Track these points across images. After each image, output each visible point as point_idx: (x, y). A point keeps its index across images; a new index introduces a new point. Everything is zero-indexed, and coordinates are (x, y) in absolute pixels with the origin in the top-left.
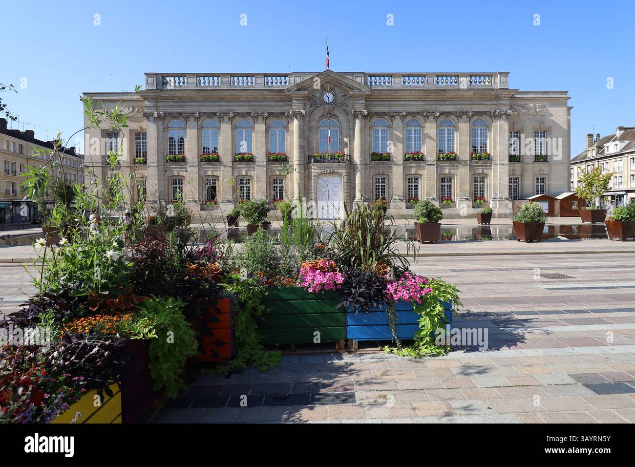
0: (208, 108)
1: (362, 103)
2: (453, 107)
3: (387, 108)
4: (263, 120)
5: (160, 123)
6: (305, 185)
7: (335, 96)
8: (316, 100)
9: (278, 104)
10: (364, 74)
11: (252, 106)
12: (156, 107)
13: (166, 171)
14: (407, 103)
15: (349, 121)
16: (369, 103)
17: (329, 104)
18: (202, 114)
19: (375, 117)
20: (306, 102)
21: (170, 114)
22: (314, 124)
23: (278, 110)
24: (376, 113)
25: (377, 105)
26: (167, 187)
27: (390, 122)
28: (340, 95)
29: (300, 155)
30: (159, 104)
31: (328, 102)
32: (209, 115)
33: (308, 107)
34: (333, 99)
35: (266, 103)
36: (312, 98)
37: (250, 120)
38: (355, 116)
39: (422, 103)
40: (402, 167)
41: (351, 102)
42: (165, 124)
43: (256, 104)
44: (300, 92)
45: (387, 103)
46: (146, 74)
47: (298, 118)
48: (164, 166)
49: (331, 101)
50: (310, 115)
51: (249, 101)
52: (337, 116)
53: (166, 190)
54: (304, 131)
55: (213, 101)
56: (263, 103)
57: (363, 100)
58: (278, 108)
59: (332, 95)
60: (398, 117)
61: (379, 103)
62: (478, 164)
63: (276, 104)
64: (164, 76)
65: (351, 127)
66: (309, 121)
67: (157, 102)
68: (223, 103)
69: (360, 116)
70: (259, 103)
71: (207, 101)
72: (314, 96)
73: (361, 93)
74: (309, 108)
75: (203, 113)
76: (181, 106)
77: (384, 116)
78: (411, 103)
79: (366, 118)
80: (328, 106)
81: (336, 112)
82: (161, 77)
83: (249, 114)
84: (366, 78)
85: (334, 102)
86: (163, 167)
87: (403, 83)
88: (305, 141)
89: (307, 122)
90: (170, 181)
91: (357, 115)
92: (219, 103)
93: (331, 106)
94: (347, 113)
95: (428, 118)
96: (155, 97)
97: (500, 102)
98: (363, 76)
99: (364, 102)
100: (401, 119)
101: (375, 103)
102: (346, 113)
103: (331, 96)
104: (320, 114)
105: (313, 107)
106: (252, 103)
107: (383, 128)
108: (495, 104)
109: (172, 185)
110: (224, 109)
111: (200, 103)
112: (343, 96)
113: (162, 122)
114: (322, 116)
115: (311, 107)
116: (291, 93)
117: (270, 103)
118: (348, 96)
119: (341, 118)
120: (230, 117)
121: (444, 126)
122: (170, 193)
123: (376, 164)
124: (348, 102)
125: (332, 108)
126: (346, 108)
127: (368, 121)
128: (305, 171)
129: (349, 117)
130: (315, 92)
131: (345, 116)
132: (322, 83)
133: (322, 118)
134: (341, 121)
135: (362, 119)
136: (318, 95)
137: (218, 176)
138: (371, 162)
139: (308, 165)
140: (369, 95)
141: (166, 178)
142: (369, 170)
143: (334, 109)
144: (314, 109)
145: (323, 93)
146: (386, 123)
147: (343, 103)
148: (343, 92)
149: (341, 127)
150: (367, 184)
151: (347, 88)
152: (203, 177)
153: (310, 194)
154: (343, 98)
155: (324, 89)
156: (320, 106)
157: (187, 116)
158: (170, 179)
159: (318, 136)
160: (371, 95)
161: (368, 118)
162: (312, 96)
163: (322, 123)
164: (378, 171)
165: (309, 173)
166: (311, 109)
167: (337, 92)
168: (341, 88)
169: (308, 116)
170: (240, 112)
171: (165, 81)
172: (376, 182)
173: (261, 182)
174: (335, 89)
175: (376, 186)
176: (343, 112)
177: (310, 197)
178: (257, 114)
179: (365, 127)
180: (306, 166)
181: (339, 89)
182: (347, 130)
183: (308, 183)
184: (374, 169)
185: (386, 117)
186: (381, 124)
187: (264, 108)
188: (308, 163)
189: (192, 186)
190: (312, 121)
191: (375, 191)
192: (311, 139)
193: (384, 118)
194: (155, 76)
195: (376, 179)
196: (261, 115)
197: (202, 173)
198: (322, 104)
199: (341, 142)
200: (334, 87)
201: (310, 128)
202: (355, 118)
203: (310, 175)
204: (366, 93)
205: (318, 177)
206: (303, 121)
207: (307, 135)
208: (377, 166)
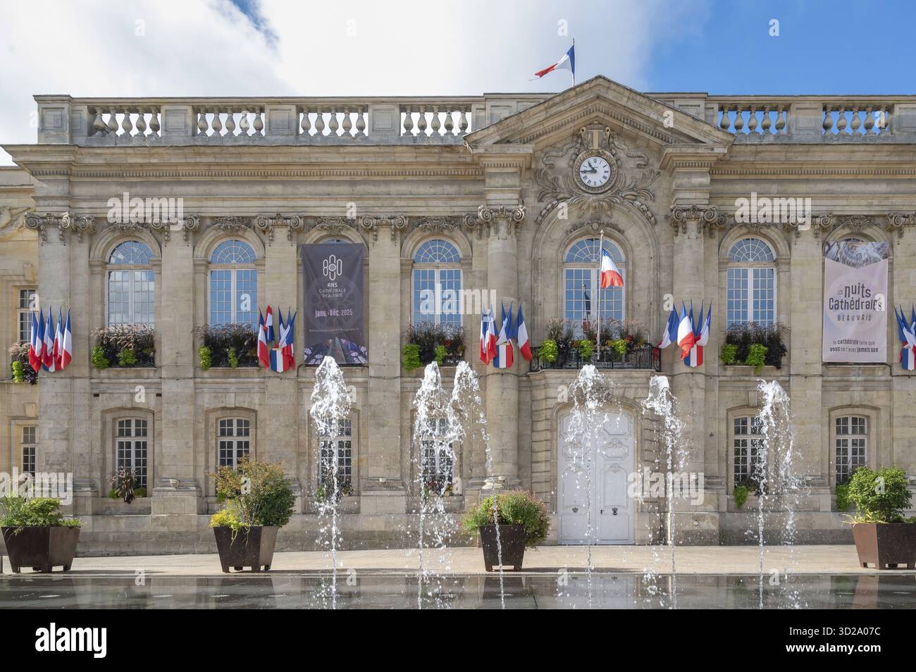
0: (227, 204)
1: (700, 186)
4: (394, 238)
5: (82, 250)
6: (519, 437)
7: (615, 166)
8: (556, 179)
9: (439, 189)
10: (707, 98)
11: (362, 196)
12: (70, 197)
13: (96, 395)
14: (835, 187)
15: (657, 243)
16: (718, 187)
17: (595, 190)
18: (208, 222)
20: (525, 184)
22: (549, 251)
23: (439, 209)
25: (745, 195)
26: (98, 444)
27: (782, 247)
28: (631, 164)
30: (80, 191)
31: (592, 184)
32: (229, 224)
33: (531, 200)
34: (608, 175)
35: (404, 188)
36: (546, 174)
37: (356, 240)
38: (678, 225)
39: (883, 187)
40: (819, 381)
41: (665, 185)
42: (97, 253)
43: (372, 189)
44: (511, 149)
45: (773, 187)
46: (38, 99)
47: (503, 229)
48: (91, 378)
49: (602, 181)
50: (538, 224)
51: (353, 183)
52: (621, 227)
53: (97, 450)
54: (518, 272)
56: (394, 189)
57: (702, 174)
58: (440, 203)
59: (605, 163)
60: (807, 232)
61: (751, 187)
63: (432, 190)
64: (96, 107)
65: (665, 261)
66: (534, 242)
67: (71, 183)
68: (272, 189)
70: (383, 189)
71: (225, 182)
72: (552, 167)
73: (701, 152)
74: (537, 204)
75: (212, 218)
77: (763, 230)
78: (848, 187)
79: (712, 234)
80: (594, 197)
81: (618, 218)
82: (85, 109)
83: (351, 221)
84: (710, 112)
85: (612, 185)
86: (88, 380)
87: (824, 131)
88: (524, 303)
89: (528, 247)
90: (109, 427)
91: (685, 223)
92: (258, 189)
93: (601, 196)
94: (652, 220)
95: (901, 235)
96: (64, 168)
98: (703, 102)
99: (706, 180)
101: (738, 188)
102: (649, 219)
103: (602, 166)
104: (567, 224)
105: (546, 200)
106: (361, 188)
107: (760, 267)
109: (114, 436)
110: (274, 206)
111: (201, 189)
112: (639, 166)
113: (85, 246)
114: (575, 227)
115: (540, 200)
117: (415, 189)
118: (656, 167)
119: (634, 233)
120: (292, 229)
123: (739, 376)
124: (655, 185)
125: (604, 204)
126: (649, 203)
127: (715, 242)
128: (519, 394)
129: (657, 229)
130: (554, 154)
131: (643, 228)
132: (576, 122)
133: (575, 233)
134: (633, 245)
135: (700, 232)
136: (562, 163)
137: (257, 408)
138: (725, 370)
139: (532, 377)
140: (721, 160)
141: (97, 415)
142: (717, 392)
143: (611, 207)
144: (550, 206)
145: (577, 155)
146: (768, 250)
147: (639, 187)
148: (639, 154)
149: (630, 263)
150: (711, 435)
151: (652, 138)
152: (207, 412)
153: (534, 465)
154: (638, 174)
155: (582, 144)
156: (567, 195)
157: (163, 228)
158: (109, 417)
159: (560, 290)
160: (728, 162)
161: (717, 233)
162: (543, 166)
163: (574, 250)
164: (743, 396)
165: (532, 401)
166: (542, 205)
167: (622, 155)
168: (634, 139)
169: (532, 225)
170: (322, 215)
171: (97, 123)
172: (737, 432)
173: (386, 428)
174: (616, 143)
175: (737, 443)
176: (639, 214)
177: (534, 475)
178: (375, 221)
179: (706, 260)
180: (525, 378)
181: (627, 143)
182: (649, 270)
183: (529, 432)
184: (731, 389)
185: (769, 231)
186: (753, 255)
187: (398, 203)
188: (531, 371)
189: (175, 441)
190: (544, 243)
191: (732, 457)
192: (539, 299)
193: (765, 236)
194: (66, 106)
195: (737, 421)
196: (389, 225)
197: (206, 401)
198: (576, 191)
199: (630, 307)
200: (611, 140)
201: (536, 264)
202: (677, 232)
203: (534, 409)
204: (716, 150)
205: (560, 414)
206: (515, 240)
207: (527, 284)
208: (740, 381)
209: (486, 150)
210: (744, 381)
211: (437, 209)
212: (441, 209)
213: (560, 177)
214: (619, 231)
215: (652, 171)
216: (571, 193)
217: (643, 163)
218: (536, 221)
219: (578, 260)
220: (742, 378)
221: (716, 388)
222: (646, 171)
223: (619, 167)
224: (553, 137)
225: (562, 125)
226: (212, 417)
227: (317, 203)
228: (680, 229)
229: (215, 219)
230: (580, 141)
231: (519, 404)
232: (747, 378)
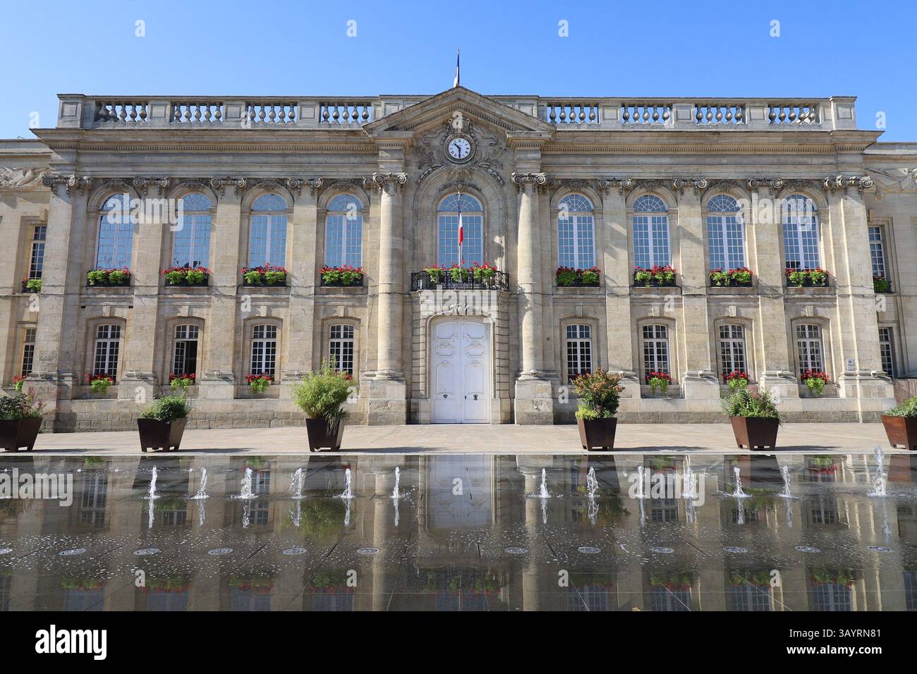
0: (191, 169)
1: (534, 159)
2: (738, 170)
3: (590, 170)
4: (313, 194)
5: (82, 201)
6: (403, 340)
7: (474, 145)
8: (431, 153)
9: (346, 160)
10: (538, 99)
11: (290, 165)
12: (76, 164)
13: (84, 307)
14: (633, 160)
15: (505, 199)
16: (548, 160)
17: (459, 161)
18: (177, 181)
19: (562, 190)
20: (409, 157)
21: (106, 180)
22: (426, 204)
23: (346, 173)
24: (566, 182)
25: (568, 165)
26: (81, 343)
27: (597, 200)
28: (486, 143)
29: (393, 270)
30: (83, 159)
31: (457, 157)
32: (192, 183)
33: (414, 168)
34: (469, 151)
35: (320, 159)
36: (424, 149)
37: (284, 196)
38: (519, 187)
39: (667, 160)
40: (628, 300)
41: (510, 157)
42: (94, 203)
43: (298, 160)
44: (396, 134)
45: (589, 160)
46: (60, 96)
47: (391, 189)
48: (81, 294)
49: (464, 155)
50: (418, 184)
51: (284, 155)
52: (479, 186)
53: (80, 349)
54: (403, 218)
55: (203, 154)
56: (314, 159)
57: (536, 151)
58: (347, 170)
59: (466, 142)
60: (614, 192)
61: (572, 159)
62: (802, 296)
63: (341, 161)
64: (101, 102)
65: (511, 211)
66: (416, 197)
67: (78, 154)
68: (225, 159)
69: (529, 187)
70: (305, 159)
71: (192, 154)
72: (428, 145)
73: (532, 136)
74: (417, 170)
75: (181, 179)
76: (132, 165)
77: (583, 190)
78: (642, 160)
79: (544, 193)
80: (459, 166)
81: (477, 180)
82: (94, 103)
83: (281, 182)
84: (542, 108)
85: (472, 158)
86: (77, 297)
87: (623, 121)
88: (407, 242)
89: (411, 201)
90: (91, 331)
91: (523, 185)
92: (214, 159)
93: (464, 165)
94: (501, 182)
95: (682, 193)
96: (74, 144)
97: (841, 159)
98: (535, 102)
99: (538, 155)
100: (621, 193)
101: (563, 160)
102: (498, 181)
103: (465, 145)
104: (440, 184)
105: (424, 168)
106: (290, 159)
107: (581, 215)
108: (831, 164)
109: (94, 338)
110: (226, 170)
111: (174, 159)
112: (491, 145)
113: (85, 198)
114: (445, 187)
115: (420, 168)
116: (376, 135)
117: (329, 160)
118: (504, 145)
119: (489, 190)
120: (238, 188)
121: (719, 210)
122: (89, 357)
123: (568, 294)
124: (503, 157)
125: (466, 171)
126: (499, 170)
127: (547, 198)
128: (403, 308)
129: (505, 188)
130: (430, 136)
131: (495, 188)
132: (444, 116)
133: (445, 191)
134: (488, 199)
135: (534, 192)
136: (436, 143)
137: (204, 318)
138: (557, 289)
139: (412, 295)
140: (549, 142)
141: (83, 322)
142: (551, 307)
143: (471, 173)
144: (426, 172)
145: (446, 137)
146: (587, 203)
147: (492, 159)
148: (491, 136)
149: (486, 212)
150: (548, 339)
151: (499, 127)
152: (167, 320)
153: (413, 361)
154: (491, 150)
155: (449, 129)
156: (439, 165)
157: (143, 186)
158: (91, 324)
159: (434, 231)
160: (553, 143)
161: (548, 192)
162: (422, 144)
163: (446, 203)
164: (572, 309)
165: (413, 313)
166: (421, 171)
167: (478, 136)
168: (487, 127)
169: (414, 186)
170: (261, 177)
171: (102, 112)
172: (569, 336)
173: (302, 333)
174: (474, 129)
175: (569, 344)
176: (491, 178)
177: (414, 369)
178: (299, 182)
179: (541, 211)
180: (408, 296)
181: (482, 128)
182: (499, 217)
183: (410, 336)
184: (562, 304)
185: (587, 190)
186: (577, 207)
187: (316, 169)
188: (412, 290)
189: (140, 342)
190: (423, 198)
191: (565, 355)
192: (418, 237)
193: (584, 193)
194: (80, 101)
195: (569, 328)
196: (308, 185)
197: (167, 311)
198: (446, 161)
199: (486, 244)
200: (471, 127)
201: (416, 212)
202: (519, 191)
203: (414, 319)
204: (543, 136)
205: (433, 322)
206: (401, 196)
207: (410, 228)
208: (569, 298)
209: (379, 135)
210: (572, 298)
211: (344, 174)
212: (348, 174)
213: (435, 152)
214: (478, 190)
215: (500, 148)
216: (442, 163)
217: (493, 142)
218: (416, 183)
219: (448, 210)
220: (570, 296)
221: (551, 304)
222: (496, 148)
223: (476, 145)
224: (428, 126)
225: (434, 118)
226: (171, 324)
227: (258, 169)
228: (521, 189)
229: (182, 180)
230: (448, 127)
231: (403, 315)
232: (574, 296)
